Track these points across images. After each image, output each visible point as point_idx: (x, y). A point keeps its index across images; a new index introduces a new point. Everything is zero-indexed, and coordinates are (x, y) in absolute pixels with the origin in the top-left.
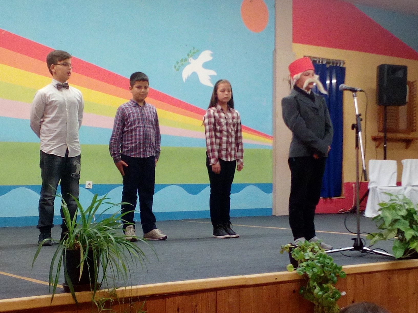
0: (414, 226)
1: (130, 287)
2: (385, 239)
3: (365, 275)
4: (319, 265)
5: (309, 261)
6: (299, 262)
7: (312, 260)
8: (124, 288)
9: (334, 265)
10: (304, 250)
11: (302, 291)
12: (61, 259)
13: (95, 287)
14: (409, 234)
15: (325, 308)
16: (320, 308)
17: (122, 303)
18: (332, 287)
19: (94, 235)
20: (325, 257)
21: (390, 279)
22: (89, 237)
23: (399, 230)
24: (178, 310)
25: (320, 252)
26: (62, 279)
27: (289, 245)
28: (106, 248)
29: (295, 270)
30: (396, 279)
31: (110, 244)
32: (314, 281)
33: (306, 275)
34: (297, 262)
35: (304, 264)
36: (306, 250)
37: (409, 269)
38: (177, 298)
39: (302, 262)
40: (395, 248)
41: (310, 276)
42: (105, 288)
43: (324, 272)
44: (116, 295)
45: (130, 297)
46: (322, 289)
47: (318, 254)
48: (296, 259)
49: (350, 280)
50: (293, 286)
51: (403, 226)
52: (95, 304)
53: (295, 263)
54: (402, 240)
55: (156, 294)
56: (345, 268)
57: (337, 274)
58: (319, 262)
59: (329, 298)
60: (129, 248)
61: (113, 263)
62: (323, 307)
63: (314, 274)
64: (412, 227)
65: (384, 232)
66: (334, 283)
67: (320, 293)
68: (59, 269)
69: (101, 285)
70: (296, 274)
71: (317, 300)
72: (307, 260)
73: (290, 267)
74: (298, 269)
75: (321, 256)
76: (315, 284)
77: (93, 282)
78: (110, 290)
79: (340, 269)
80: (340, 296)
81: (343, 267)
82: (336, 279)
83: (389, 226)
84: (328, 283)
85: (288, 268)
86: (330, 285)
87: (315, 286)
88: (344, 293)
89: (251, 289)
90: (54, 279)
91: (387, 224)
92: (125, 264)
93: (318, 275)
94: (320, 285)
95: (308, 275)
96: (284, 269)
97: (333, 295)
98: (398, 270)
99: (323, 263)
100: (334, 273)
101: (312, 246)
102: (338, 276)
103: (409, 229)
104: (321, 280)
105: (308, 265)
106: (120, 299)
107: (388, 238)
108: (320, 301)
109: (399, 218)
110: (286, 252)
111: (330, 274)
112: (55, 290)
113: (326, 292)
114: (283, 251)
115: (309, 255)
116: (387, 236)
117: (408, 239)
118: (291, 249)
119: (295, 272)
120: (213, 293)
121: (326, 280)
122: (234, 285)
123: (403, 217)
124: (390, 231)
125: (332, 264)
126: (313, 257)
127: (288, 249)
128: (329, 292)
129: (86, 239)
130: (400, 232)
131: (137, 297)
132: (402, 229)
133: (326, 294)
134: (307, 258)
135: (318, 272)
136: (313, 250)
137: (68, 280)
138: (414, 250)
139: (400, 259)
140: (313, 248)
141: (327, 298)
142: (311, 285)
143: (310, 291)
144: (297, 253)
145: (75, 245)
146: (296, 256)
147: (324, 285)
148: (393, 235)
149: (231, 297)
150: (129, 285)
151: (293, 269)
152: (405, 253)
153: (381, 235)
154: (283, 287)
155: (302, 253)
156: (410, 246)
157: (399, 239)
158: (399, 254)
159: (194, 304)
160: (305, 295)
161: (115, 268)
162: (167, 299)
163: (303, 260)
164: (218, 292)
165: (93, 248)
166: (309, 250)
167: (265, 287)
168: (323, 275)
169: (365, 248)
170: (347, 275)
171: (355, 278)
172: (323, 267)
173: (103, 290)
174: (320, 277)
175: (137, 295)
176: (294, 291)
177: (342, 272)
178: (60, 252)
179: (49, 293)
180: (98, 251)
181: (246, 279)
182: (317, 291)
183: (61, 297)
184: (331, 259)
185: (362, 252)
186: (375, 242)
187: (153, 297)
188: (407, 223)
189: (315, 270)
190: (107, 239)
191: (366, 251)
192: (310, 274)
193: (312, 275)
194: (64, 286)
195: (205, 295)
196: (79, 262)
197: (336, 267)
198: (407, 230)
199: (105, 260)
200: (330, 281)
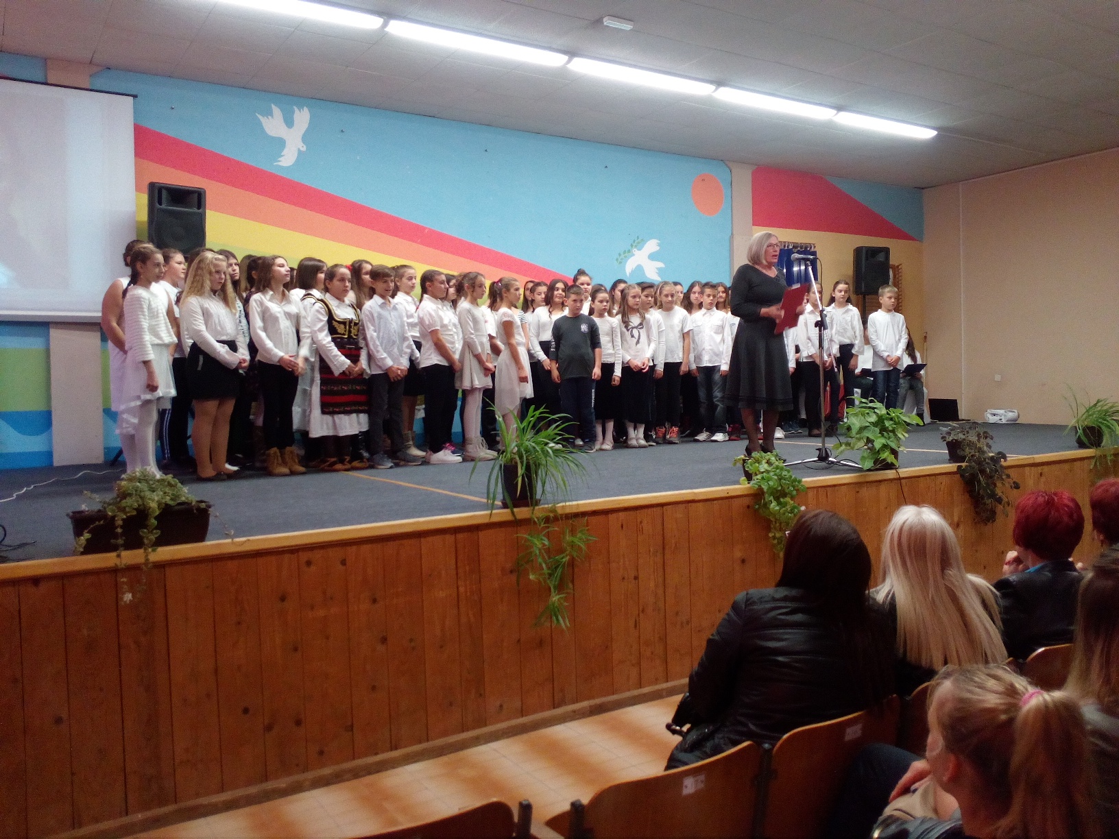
0: (885, 434)
1: (570, 503)
2: (853, 448)
3: (828, 489)
4: (776, 477)
5: (765, 474)
6: (753, 475)
7: (768, 472)
8: (564, 504)
9: (793, 476)
10: (758, 462)
11: (757, 507)
12: (498, 473)
13: (534, 501)
14: (878, 444)
15: (783, 524)
16: (778, 524)
17: (562, 520)
18: (790, 501)
19: (532, 449)
20: (782, 469)
21: (858, 492)
22: (527, 451)
23: (868, 438)
24: (622, 527)
25: (777, 463)
26: (500, 496)
27: (743, 456)
28: (544, 462)
29: (749, 483)
30: (865, 492)
31: (548, 458)
32: (771, 494)
33: (760, 489)
34: (751, 474)
35: (759, 477)
36: (761, 461)
37: (880, 481)
38: (620, 514)
39: (756, 475)
40: (863, 458)
41: (765, 490)
42: (545, 504)
43: (782, 486)
44: (556, 511)
45: (571, 514)
46: (779, 503)
47: (774, 465)
48: (750, 472)
49: (811, 494)
50: (746, 501)
51: (873, 433)
52: (534, 521)
53: (749, 476)
54: (872, 449)
55: (600, 510)
56: (806, 482)
57: (796, 488)
58: (775, 475)
59: (787, 514)
60: (569, 463)
61: (553, 479)
62: (780, 524)
63: (770, 488)
64: (883, 435)
65: (852, 441)
66: (792, 498)
67: (777, 508)
68: (496, 484)
69: (540, 500)
70: (750, 488)
71: (774, 514)
72: (763, 473)
73: (744, 480)
74: (752, 482)
75: (777, 468)
76: (772, 498)
77: (532, 498)
78: (550, 506)
79: (800, 482)
80: (799, 511)
81: (804, 480)
82: (795, 493)
83: (857, 434)
84: (786, 497)
85: (741, 482)
86: (788, 499)
87: (771, 501)
88: (803, 508)
89: (700, 504)
90: (491, 496)
91: (854, 432)
92: (565, 479)
93: (775, 489)
94: (777, 499)
95: (763, 488)
96: (738, 483)
97: (791, 510)
98: (867, 482)
99: (780, 475)
100: (794, 487)
101: (767, 457)
102: (797, 490)
103: (880, 437)
104: (778, 494)
105: (763, 478)
106: (560, 515)
107: (856, 447)
108: (777, 517)
109: (868, 424)
110: (739, 465)
111: (788, 488)
112: (493, 507)
113: (784, 507)
114: (736, 463)
115: (764, 466)
116: (855, 444)
117: (877, 449)
118: (744, 461)
119: (748, 485)
120: (659, 509)
121: (784, 495)
122: (682, 499)
123: (872, 423)
124: (859, 439)
125: (791, 477)
126: (769, 469)
127: (742, 461)
128: (788, 507)
129: (524, 452)
130: (869, 441)
131: (578, 513)
132: (871, 437)
133: (784, 509)
134: (762, 470)
135: (774, 485)
136: (768, 462)
137: (506, 494)
138: (884, 460)
139: (869, 470)
140: (769, 459)
141: (784, 514)
142: (766, 500)
143: (766, 505)
144: (751, 465)
145: (512, 459)
146: (750, 468)
147: (782, 500)
148: (861, 444)
149: (679, 513)
150: (569, 501)
151: (747, 483)
152: (875, 463)
153: (848, 444)
154: (737, 502)
155: (757, 464)
156: (880, 456)
157: (869, 448)
158: (868, 464)
159: (639, 521)
160: (761, 511)
161: (555, 485)
162: (610, 515)
163: (757, 473)
164: (665, 507)
165: (531, 461)
166: (764, 461)
167: (715, 502)
168: (780, 488)
169: (830, 459)
170: (808, 488)
171: (817, 491)
172: (780, 479)
173: (543, 506)
174: (777, 491)
175: (578, 511)
176: (748, 507)
177: (802, 486)
178: (497, 468)
179: (487, 509)
180: (536, 465)
181: (695, 493)
182: (774, 506)
183: (499, 513)
184: (789, 472)
185: (828, 463)
186: (842, 452)
187: (595, 513)
188: (877, 430)
189: (771, 483)
190: (546, 454)
191: (832, 462)
192: (765, 488)
193: (767, 489)
194: (502, 503)
195: (650, 510)
196: (517, 476)
197: (795, 480)
198: (877, 438)
199: (544, 475)
200: (788, 495)
